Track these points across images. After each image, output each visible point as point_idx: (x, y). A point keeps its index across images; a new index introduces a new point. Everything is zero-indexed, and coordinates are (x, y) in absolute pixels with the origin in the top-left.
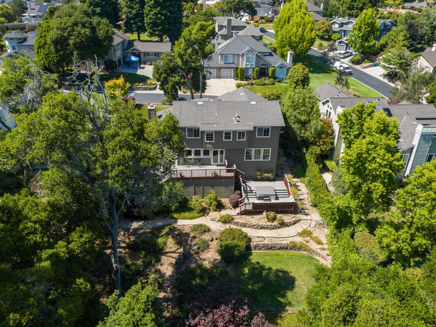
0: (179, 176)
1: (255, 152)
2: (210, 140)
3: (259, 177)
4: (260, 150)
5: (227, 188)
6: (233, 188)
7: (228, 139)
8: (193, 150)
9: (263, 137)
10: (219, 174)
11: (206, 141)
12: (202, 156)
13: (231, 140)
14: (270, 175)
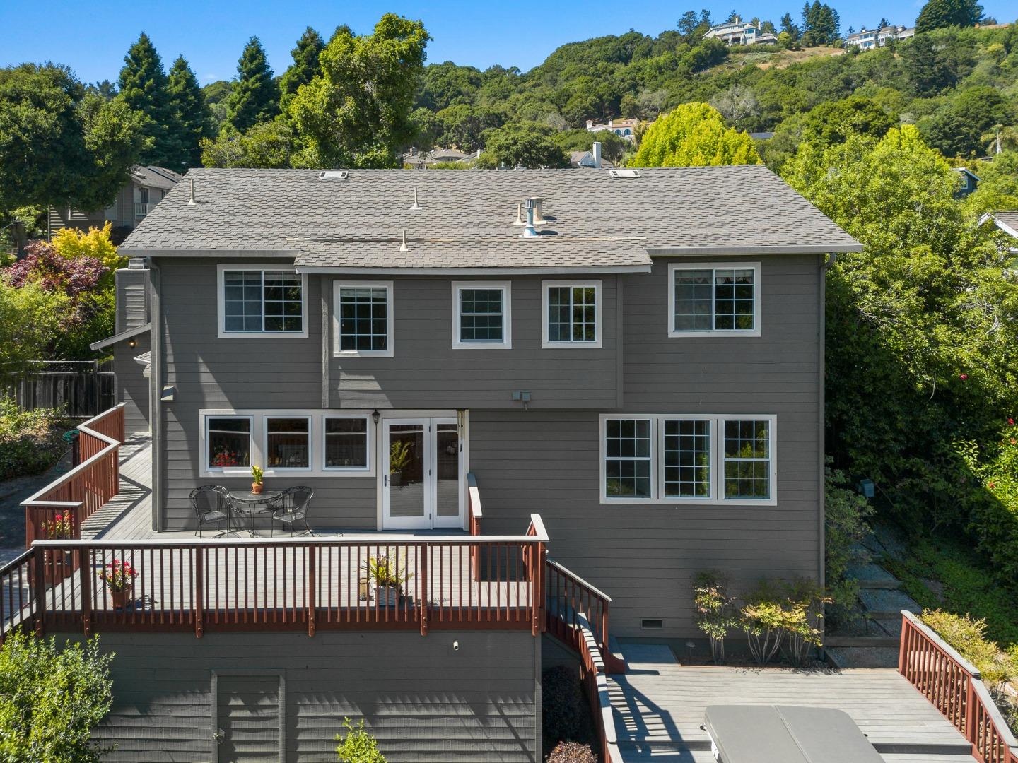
0: (104, 601)
1: (670, 443)
2: (364, 344)
3: (718, 634)
4: (702, 426)
5: (482, 716)
6: (528, 716)
7: (481, 335)
8: (259, 419)
9: (715, 333)
10: (412, 589)
11: (338, 352)
12: (317, 467)
13: (506, 343)
14: (798, 615)
